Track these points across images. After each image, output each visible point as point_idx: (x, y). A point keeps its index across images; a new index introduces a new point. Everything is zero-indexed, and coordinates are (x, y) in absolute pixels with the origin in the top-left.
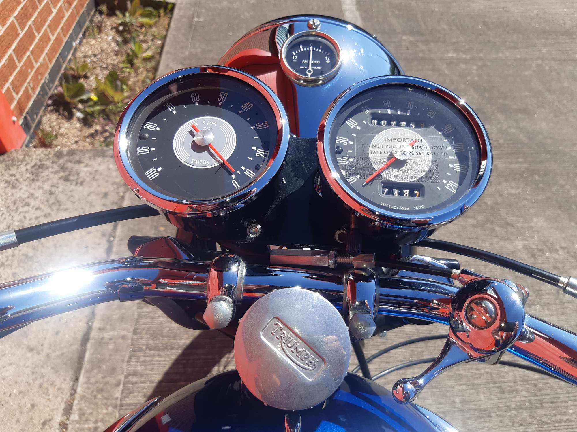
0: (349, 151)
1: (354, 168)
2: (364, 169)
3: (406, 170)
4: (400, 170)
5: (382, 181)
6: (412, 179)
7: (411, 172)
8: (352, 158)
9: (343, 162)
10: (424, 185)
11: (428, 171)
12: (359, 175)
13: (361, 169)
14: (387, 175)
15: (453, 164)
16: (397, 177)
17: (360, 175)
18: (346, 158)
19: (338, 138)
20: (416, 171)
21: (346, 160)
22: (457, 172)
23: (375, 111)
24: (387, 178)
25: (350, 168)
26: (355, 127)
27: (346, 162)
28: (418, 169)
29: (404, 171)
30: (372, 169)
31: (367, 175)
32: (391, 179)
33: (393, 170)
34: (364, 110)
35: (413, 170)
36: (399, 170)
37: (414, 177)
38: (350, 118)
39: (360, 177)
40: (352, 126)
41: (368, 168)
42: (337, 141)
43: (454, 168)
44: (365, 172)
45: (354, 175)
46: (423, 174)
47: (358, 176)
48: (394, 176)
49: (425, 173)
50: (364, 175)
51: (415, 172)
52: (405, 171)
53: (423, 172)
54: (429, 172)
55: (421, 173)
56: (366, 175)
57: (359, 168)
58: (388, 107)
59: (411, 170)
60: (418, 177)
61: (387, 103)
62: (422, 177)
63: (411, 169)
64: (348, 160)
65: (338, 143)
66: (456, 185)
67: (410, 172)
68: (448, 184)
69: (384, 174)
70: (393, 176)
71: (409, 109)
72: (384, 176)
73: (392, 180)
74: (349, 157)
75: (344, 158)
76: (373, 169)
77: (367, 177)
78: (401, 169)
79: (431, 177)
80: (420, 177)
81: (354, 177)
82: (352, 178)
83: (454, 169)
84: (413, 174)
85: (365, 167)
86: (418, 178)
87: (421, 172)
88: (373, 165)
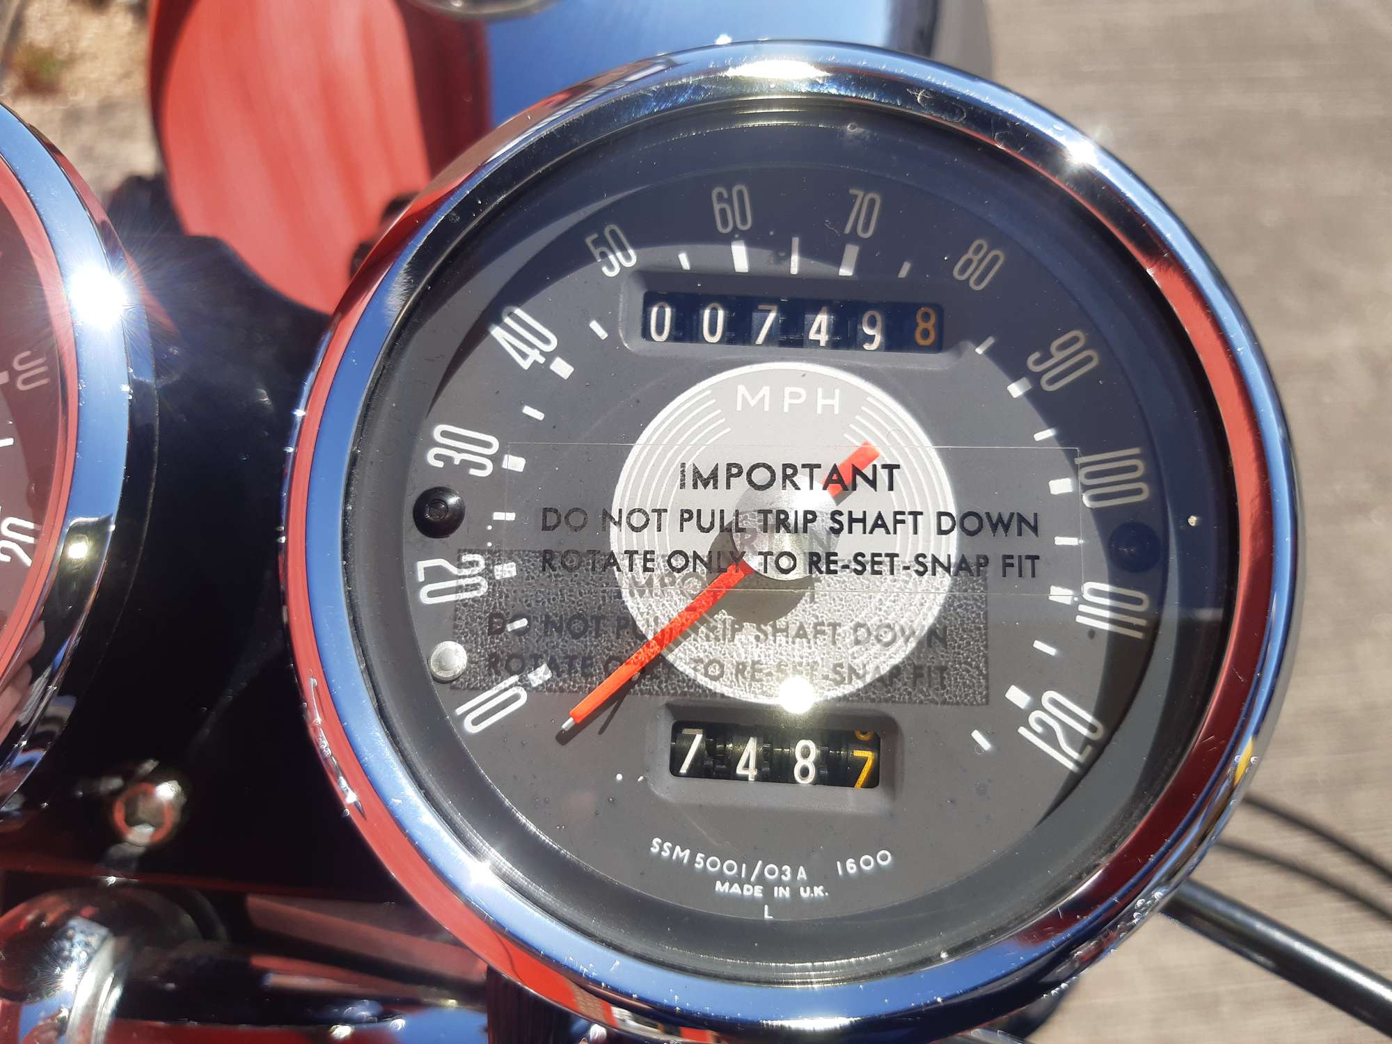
0: (498, 516)
1: (521, 624)
2: (577, 626)
3: (809, 630)
4: (776, 630)
5: (667, 699)
6: (838, 683)
7: (834, 643)
8: (510, 559)
9: (459, 589)
10: (898, 719)
11: (932, 632)
12: (544, 667)
13: (559, 630)
14: (701, 661)
15: (1076, 586)
16: (754, 670)
17: (553, 666)
18: (477, 557)
19: (445, 434)
20: (862, 631)
21: (477, 570)
22: (1092, 632)
23: (658, 255)
24: (702, 680)
25: (496, 622)
26: (542, 360)
27: (475, 587)
28: (873, 622)
29: (798, 635)
30: (620, 628)
31: (587, 662)
32: (717, 687)
33: (734, 631)
34: (596, 252)
35: (847, 627)
36: (769, 629)
37: (852, 670)
38: (518, 302)
39: (548, 676)
40: (524, 356)
41: (598, 619)
42: (438, 457)
43: (1082, 608)
44: (576, 645)
45: (514, 664)
46: (900, 653)
47: (540, 676)
48: (740, 669)
49: (912, 644)
50: (571, 666)
51: (857, 642)
52: (802, 633)
53: (900, 641)
54: (935, 637)
55: (888, 644)
56: (584, 666)
57: (548, 622)
58: (735, 228)
59: (834, 626)
60: (870, 668)
61: (730, 201)
62: (896, 671)
63: (835, 618)
64: (488, 573)
65: (440, 464)
66: (1082, 719)
67: (828, 638)
68: (1037, 714)
69: (681, 658)
70: (729, 669)
71: (853, 238)
72: (681, 666)
73: (728, 692)
74: (494, 557)
75: (467, 558)
76: (626, 623)
77: (585, 675)
78: (781, 623)
79: (943, 669)
80: (885, 669)
81: (515, 678)
82: (502, 686)
83: (1080, 619)
84: (847, 652)
85: (579, 616)
86: (868, 679)
87: (889, 637)
88: (630, 602)
